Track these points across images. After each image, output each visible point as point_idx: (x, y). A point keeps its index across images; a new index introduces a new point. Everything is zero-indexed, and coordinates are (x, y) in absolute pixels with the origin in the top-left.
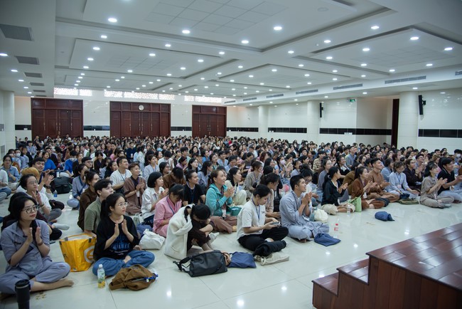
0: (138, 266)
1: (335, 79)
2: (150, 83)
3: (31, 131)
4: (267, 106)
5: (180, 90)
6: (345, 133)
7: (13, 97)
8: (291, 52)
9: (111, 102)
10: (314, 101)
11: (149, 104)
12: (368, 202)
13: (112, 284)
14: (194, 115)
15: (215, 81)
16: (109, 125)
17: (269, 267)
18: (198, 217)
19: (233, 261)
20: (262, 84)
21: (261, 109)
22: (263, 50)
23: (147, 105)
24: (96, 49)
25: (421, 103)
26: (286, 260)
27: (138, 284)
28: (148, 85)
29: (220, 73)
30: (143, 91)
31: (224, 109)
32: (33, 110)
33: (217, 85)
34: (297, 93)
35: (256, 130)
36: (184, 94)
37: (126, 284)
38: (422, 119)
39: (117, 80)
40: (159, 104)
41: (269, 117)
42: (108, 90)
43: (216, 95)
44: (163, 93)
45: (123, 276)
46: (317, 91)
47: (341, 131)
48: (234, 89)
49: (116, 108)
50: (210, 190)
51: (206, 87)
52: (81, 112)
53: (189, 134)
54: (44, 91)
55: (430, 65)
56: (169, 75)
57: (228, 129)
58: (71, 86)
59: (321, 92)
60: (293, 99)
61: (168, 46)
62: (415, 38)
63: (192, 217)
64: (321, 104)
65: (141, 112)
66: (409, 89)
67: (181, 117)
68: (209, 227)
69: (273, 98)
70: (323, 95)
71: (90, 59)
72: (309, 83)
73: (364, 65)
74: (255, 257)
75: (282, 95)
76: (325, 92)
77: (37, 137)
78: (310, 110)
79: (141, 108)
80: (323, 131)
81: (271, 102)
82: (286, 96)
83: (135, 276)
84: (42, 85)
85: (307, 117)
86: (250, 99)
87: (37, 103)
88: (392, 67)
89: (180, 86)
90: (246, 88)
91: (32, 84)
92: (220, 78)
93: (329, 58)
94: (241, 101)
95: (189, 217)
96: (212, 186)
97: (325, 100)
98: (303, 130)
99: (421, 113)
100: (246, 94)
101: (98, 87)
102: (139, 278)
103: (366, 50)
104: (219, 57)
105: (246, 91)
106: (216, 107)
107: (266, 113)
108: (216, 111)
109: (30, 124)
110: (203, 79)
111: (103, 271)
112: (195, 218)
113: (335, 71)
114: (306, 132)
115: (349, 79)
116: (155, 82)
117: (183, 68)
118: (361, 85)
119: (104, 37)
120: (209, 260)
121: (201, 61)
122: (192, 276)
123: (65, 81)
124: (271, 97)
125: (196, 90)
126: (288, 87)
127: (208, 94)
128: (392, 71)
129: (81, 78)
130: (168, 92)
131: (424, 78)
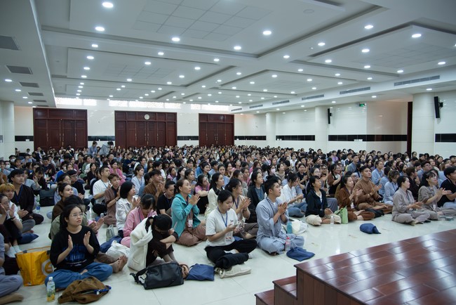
0: (91, 278)
1: (340, 83)
2: (152, 91)
3: (33, 142)
4: (274, 113)
5: (184, 98)
6: (355, 140)
7: (12, 108)
8: (286, 57)
9: (116, 112)
10: (322, 107)
11: (154, 114)
12: (357, 213)
13: (61, 297)
14: (201, 124)
15: (217, 88)
16: (114, 135)
17: (227, 280)
18: (159, 228)
19: (191, 274)
20: (265, 90)
21: (268, 116)
22: (258, 56)
23: (153, 114)
24: (90, 58)
25: (438, 105)
26: (248, 273)
27: (86, 297)
28: (150, 94)
29: (219, 81)
30: (146, 99)
31: (231, 117)
32: (36, 121)
33: (220, 93)
34: (303, 99)
35: (263, 138)
36: (189, 102)
37: (74, 297)
38: (438, 123)
39: (119, 89)
40: (164, 114)
41: (277, 125)
42: (111, 99)
43: (221, 103)
44: (167, 102)
45: (72, 289)
46: (323, 96)
47: (351, 138)
48: (238, 97)
49: (122, 117)
50: (176, 200)
51: (210, 95)
52: (85, 122)
53: (196, 143)
54: (44, 101)
55: (442, 63)
56: (169, 83)
57: (236, 138)
58: (73, 96)
59: (328, 97)
60: (300, 104)
61: (161, 54)
62: (417, 36)
63: (152, 228)
64: (329, 110)
65: (147, 121)
66: (422, 91)
67: (188, 126)
68: (172, 238)
69: (280, 105)
70: (331, 100)
71: (87, 68)
72: (314, 88)
73: (367, 67)
74: (216, 270)
75: (288, 101)
76: (332, 97)
77: (39, 148)
78: (318, 116)
79: (147, 117)
80: (332, 138)
81: (278, 109)
82: (292, 102)
83: (84, 288)
84: (41, 94)
85: (315, 124)
86: (256, 107)
87: (39, 113)
88: (399, 68)
89: (183, 94)
90: (249, 95)
91: (31, 94)
92: (222, 85)
93: (328, 61)
94: (248, 109)
95: (150, 228)
96: (178, 195)
97: (333, 105)
98: (311, 138)
99: (438, 116)
100: (251, 101)
101: (102, 96)
102: (89, 290)
103: (366, 51)
104: (215, 64)
105: (250, 98)
106: (224, 115)
107: (274, 120)
108: (224, 120)
109: (33, 135)
110: (204, 86)
111: (53, 284)
112: (156, 228)
113: (338, 75)
114: (314, 139)
115: (354, 82)
116: (157, 90)
117: (182, 77)
118: (369, 88)
119: (95, 46)
120: (164, 272)
121: (197, 68)
122: (146, 289)
123: (66, 90)
124: (278, 103)
125: (200, 98)
126: (293, 93)
127: (213, 102)
128: (400, 71)
129: (82, 87)
130: (172, 101)
131: (438, 77)
